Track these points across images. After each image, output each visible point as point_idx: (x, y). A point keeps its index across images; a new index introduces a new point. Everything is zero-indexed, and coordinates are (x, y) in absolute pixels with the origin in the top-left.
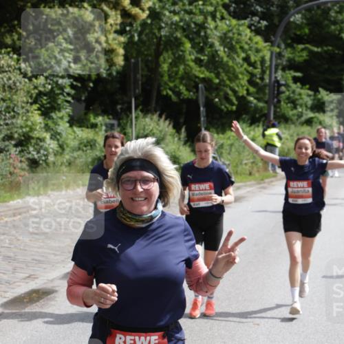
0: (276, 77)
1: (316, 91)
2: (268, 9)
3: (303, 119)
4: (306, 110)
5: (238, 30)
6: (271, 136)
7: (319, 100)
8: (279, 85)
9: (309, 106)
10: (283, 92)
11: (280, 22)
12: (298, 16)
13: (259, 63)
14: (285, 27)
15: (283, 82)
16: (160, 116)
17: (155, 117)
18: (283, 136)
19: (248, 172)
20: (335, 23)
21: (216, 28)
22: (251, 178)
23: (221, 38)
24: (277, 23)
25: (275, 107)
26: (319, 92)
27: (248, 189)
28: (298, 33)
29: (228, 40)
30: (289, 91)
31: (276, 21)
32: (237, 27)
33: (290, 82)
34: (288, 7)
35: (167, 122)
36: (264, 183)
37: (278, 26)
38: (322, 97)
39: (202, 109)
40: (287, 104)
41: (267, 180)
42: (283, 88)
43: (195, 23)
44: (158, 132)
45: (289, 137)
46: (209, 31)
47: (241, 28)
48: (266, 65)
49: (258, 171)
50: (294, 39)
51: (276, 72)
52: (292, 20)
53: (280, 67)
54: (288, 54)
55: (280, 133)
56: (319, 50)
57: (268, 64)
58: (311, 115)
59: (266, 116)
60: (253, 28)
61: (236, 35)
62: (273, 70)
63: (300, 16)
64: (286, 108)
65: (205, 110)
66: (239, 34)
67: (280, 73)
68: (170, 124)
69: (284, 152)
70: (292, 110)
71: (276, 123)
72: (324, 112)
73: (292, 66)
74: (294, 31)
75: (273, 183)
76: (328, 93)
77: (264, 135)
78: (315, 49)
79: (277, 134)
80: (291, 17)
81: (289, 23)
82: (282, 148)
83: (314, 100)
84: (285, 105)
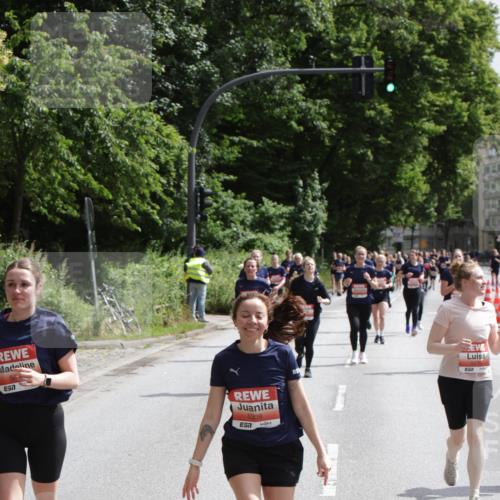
0: (198, 184)
1: (258, 202)
2: (183, 87)
3: (241, 241)
4: (244, 229)
5: (141, 116)
6: (195, 268)
7: (262, 214)
8: (204, 195)
9: (248, 223)
10: (210, 205)
11: (201, 103)
12: (227, 96)
13: (172, 163)
14: (210, 111)
15: (209, 190)
16: (28, 246)
18: (212, 268)
19: (162, 323)
20: (279, 104)
21: (107, 115)
22: (166, 329)
23: (115, 128)
24: (197, 106)
25: (198, 225)
26: (263, 203)
27: (163, 347)
28: (229, 119)
29: (127, 131)
30: (217, 202)
31: (195, 102)
32: (138, 111)
33: (219, 189)
34: (211, 82)
35: (39, 254)
36: (186, 337)
37: (198, 110)
38: (267, 210)
39: (90, 232)
40: (215, 221)
41: (189, 333)
42: (209, 200)
43: (75, 110)
45: (220, 270)
46: (97, 120)
47: (144, 114)
48: (184, 167)
49: (177, 320)
50: (223, 129)
51: (197, 177)
52: (218, 100)
53: (204, 169)
54: (213, 149)
55: (209, 264)
56: (261, 144)
57: (185, 165)
58: (252, 236)
59: (187, 240)
60: (162, 113)
61: (137, 125)
62: (194, 174)
63: (229, 94)
64: (215, 228)
65: (94, 234)
66: (143, 123)
67: (204, 177)
68: (43, 256)
69: (215, 290)
70: (223, 230)
71: (202, 249)
72: (271, 231)
73: (220, 166)
74: (222, 117)
75: (199, 337)
76: (275, 203)
77: (185, 268)
78: (255, 143)
79: (204, 266)
80: (217, 96)
81: (215, 105)
82: (211, 284)
83: (255, 214)
84: (213, 223)
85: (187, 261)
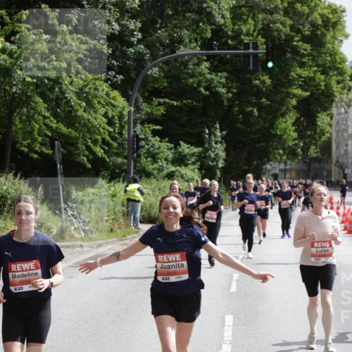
0: (135, 132)
1: (177, 145)
2: (124, 63)
3: (165, 172)
4: (167, 164)
5: (95, 84)
6: (132, 191)
7: (180, 153)
8: (139, 140)
9: (170, 160)
10: (143, 147)
11: (137, 75)
12: (156, 70)
13: (116, 118)
14: (143, 81)
15: (143, 136)
16: (15, 175)
17: (11, 176)
18: (144, 191)
19: (109, 230)
20: (192, 76)
21: (71, 83)
22: (112, 234)
24: (134, 77)
25: (135, 161)
26: (180, 145)
27: (110, 247)
28: (157, 86)
29: (85, 95)
30: (148, 145)
31: (133, 75)
32: (93, 81)
34: (144, 60)
36: (126, 240)
37: (135, 80)
38: (183, 150)
39: (59, 166)
40: (147, 158)
41: (128, 237)
42: (143, 143)
43: (49, 79)
44: (13, 191)
45: (151, 193)
46: (64, 87)
47: (97, 83)
48: (125, 120)
49: (119, 228)
50: (152, 93)
51: (134, 127)
52: (149, 73)
53: (139, 121)
54: (145, 108)
55: (142, 188)
56: (179, 103)
57: (126, 118)
58: (172, 168)
59: (127, 172)
60: (109, 82)
61: (92, 90)
62: (132, 125)
63: (157, 69)
64: (146, 163)
65: (61, 167)
66: (96, 89)
67: (139, 126)
68: (25, 183)
69: (146, 207)
70: (152, 164)
72: (186, 165)
73: (150, 119)
74: (151, 85)
76: (189, 146)
77: (126, 191)
78: (175, 103)
79: (139, 190)
80: (148, 70)
81: (147, 76)
82: (144, 203)
83: (174, 153)
84: (145, 160)
85: (127, 186)
